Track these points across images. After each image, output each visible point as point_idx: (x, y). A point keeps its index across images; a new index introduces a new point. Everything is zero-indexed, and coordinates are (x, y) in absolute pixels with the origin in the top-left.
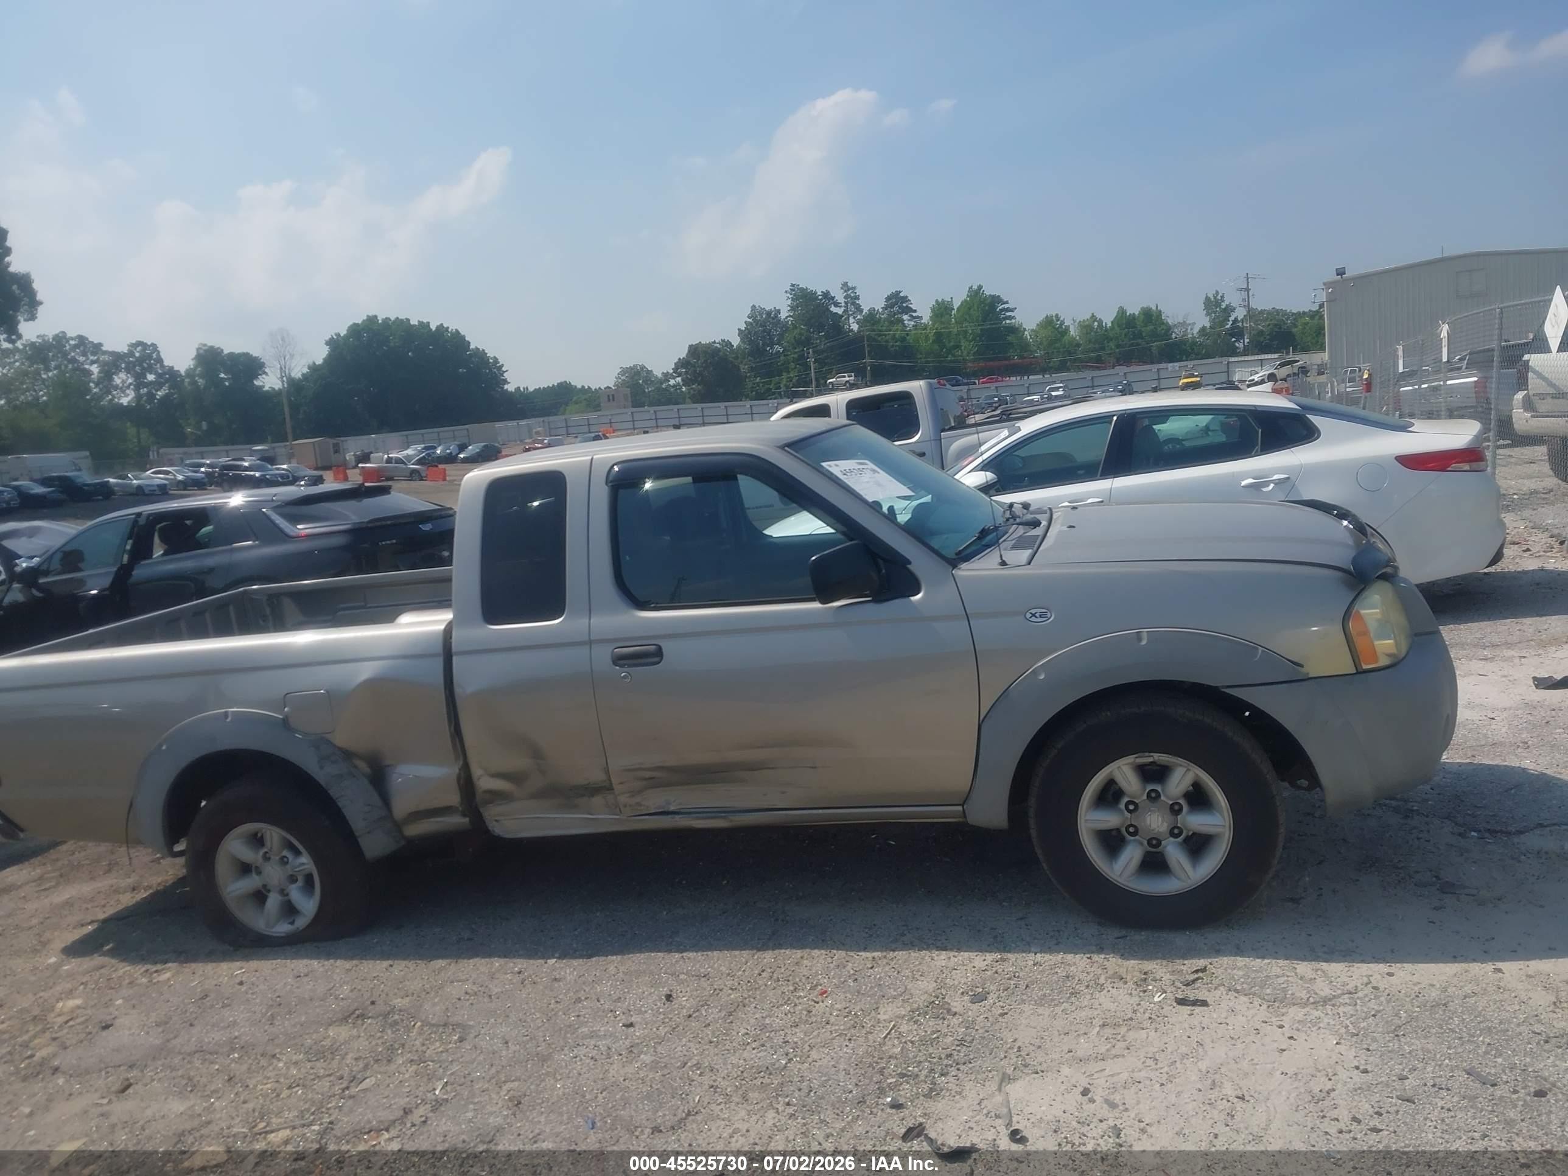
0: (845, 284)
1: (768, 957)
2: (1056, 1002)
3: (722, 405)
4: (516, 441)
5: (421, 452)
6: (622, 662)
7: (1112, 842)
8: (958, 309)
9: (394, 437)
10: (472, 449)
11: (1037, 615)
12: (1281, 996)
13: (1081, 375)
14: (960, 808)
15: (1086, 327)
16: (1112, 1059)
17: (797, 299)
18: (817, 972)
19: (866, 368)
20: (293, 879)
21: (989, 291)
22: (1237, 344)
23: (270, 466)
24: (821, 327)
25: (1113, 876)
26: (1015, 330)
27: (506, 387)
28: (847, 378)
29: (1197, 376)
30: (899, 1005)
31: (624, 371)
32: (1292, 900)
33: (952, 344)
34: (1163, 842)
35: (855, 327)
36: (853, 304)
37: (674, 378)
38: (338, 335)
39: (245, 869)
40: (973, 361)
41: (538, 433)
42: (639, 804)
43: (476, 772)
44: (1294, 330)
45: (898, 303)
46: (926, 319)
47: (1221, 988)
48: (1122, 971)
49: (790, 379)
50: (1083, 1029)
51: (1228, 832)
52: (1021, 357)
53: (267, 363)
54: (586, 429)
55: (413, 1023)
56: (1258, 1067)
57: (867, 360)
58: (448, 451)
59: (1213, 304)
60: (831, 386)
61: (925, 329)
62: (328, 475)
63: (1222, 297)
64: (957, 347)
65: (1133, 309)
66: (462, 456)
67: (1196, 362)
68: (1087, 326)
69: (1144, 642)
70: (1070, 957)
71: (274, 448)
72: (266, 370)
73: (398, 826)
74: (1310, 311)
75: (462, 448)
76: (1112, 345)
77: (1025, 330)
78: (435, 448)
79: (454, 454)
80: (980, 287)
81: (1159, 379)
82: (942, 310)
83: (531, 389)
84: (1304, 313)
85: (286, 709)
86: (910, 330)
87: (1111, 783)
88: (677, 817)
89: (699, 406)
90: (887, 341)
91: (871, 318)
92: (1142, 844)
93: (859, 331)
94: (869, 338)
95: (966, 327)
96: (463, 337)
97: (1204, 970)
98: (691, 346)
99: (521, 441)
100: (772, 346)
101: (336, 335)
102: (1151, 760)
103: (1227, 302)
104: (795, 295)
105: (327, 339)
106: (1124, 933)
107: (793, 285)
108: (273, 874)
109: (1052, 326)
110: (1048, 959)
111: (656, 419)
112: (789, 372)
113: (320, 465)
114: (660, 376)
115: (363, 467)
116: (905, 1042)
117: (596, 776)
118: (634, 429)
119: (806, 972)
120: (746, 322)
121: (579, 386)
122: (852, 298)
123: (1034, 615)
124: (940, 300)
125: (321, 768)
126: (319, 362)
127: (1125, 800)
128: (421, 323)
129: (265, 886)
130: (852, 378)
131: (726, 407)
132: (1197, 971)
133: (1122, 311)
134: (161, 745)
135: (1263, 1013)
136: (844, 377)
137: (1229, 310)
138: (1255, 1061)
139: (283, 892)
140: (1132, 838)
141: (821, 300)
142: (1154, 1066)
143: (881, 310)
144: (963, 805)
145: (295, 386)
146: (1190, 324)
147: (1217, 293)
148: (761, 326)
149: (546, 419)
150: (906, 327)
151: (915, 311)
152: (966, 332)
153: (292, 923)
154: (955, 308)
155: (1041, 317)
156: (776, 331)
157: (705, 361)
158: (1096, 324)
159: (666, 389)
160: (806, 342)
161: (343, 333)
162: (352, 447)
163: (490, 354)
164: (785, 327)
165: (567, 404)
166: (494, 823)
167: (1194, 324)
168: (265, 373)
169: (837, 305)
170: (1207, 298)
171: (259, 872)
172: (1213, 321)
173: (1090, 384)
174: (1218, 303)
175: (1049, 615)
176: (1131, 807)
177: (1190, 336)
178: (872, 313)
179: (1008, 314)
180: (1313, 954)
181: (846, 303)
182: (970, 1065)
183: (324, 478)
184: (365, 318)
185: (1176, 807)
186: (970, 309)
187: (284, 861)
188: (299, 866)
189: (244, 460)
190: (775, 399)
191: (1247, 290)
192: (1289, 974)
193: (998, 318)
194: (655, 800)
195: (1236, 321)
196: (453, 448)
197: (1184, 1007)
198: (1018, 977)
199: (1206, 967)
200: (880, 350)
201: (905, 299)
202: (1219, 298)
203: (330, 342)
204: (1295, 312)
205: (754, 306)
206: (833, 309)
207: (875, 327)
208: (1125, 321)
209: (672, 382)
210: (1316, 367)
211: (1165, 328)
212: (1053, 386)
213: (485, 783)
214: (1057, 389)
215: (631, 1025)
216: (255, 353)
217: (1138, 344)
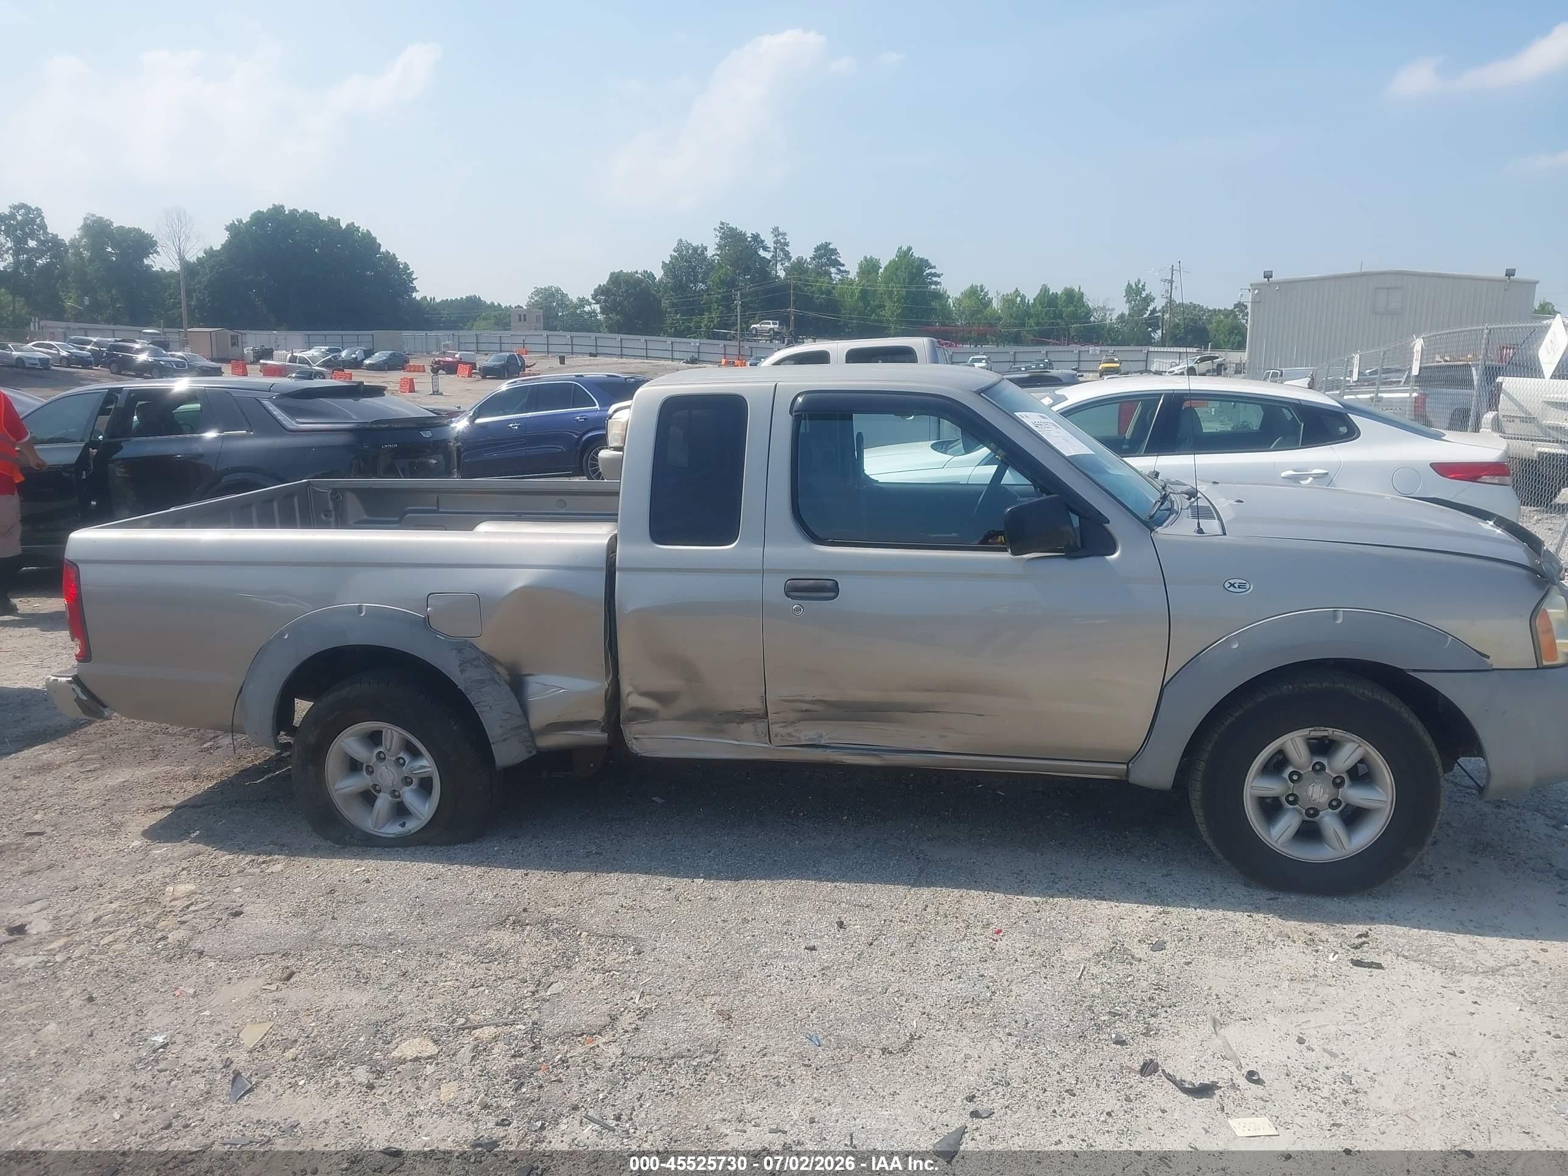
0: (776, 229)
1: (926, 893)
2: (1235, 955)
3: (643, 338)
4: (422, 352)
5: (325, 354)
6: (794, 594)
7: (1271, 808)
8: (886, 268)
9: (298, 336)
10: (378, 357)
11: (1236, 585)
12: (1451, 963)
13: (1001, 348)
14: (1125, 767)
15: (1009, 302)
16: (1312, 1011)
17: (725, 238)
18: (982, 911)
19: (789, 318)
20: (407, 781)
21: (917, 254)
22: (1153, 335)
23: (164, 352)
24: (747, 270)
25: (1269, 840)
26: (939, 296)
27: (414, 295)
28: (771, 325)
29: (1116, 362)
30: (1080, 948)
31: (538, 292)
32: (1422, 876)
33: (877, 302)
34: (1321, 813)
35: (782, 274)
36: (783, 250)
37: (590, 304)
38: (240, 221)
39: (354, 766)
40: (896, 322)
41: (446, 346)
42: (789, 735)
43: (626, 688)
44: (1209, 327)
45: (826, 254)
46: (853, 275)
47: (1389, 953)
48: (1287, 930)
49: (711, 320)
50: (1273, 983)
51: (1389, 807)
52: (943, 324)
53: (160, 243)
54: (497, 347)
55: (578, 933)
56: (1456, 1027)
57: (791, 310)
58: (354, 356)
59: (1134, 292)
60: (754, 332)
61: (852, 284)
62: (226, 368)
63: (1143, 286)
64: (882, 307)
65: (1057, 289)
66: (367, 362)
67: (1117, 348)
68: (1009, 300)
69: (1339, 621)
70: (1230, 914)
71: (165, 333)
72: (158, 249)
73: (533, 735)
74: (1225, 309)
75: (368, 354)
76: (1032, 321)
77: (949, 297)
78: (340, 351)
79: (359, 359)
80: (910, 249)
81: (1079, 361)
82: (869, 267)
83: (438, 300)
84: (1220, 311)
85: (429, 609)
86: (836, 284)
87: (1281, 752)
88: (828, 751)
89: (619, 337)
90: (813, 292)
91: (799, 267)
92: (1301, 814)
93: (786, 279)
94: (796, 287)
95: (893, 287)
96: (375, 239)
97: (1366, 935)
98: (612, 274)
99: (428, 353)
100: (695, 282)
101: (238, 221)
102: (1325, 734)
103: (1147, 292)
104: (723, 233)
105: (228, 224)
106: (1273, 895)
107: (722, 223)
108: (387, 775)
109: (976, 296)
110: (1213, 915)
111: (572, 345)
112: (710, 312)
113: (215, 356)
114: (575, 300)
115: (264, 364)
116: (1102, 983)
117: (753, 704)
118: (548, 352)
119: (970, 910)
120: (671, 256)
121: (489, 302)
122: (781, 244)
123: (1232, 585)
124: (868, 257)
125: (462, 671)
126: (217, 247)
127: (1290, 769)
128: (331, 219)
129: (375, 786)
130: (777, 326)
131: (646, 341)
132: (1360, 936)
133: (1045, 290)
134: (282, 634)
135: (1438, 979)
136: (769, 324)
137: (1148, 300)
138: (1451, 1022)
139: (394, 793)
140: (1292, 807)
141: (750, 242)
142: (1357, 1021)
143: (809, 260)
144: (1128, 764)
145: (189, 269)
146: (1109, 309)
147: (1139, 281)
148: (686, 261)
149: (456, 332)
150: (833, 280)
151: (843, 265)
152: (891, 292)
153: (403, 825)
154: (883, 266)
155: (965, 287)
156: (702, 268)
157: (627, 291)
158: (1019, 299)
159: (580, 315)
160: (732, 284)
161: (246, 219)
162: (252, 341)
163: (401, 259)
164: (711, 266)
165: (475, 320)
166: (634, 740)
167: (1113, 309)
168: (157, 252)
169: (765, 249)
170: (1129, 286)
171: (370, 771)
172: (1131, 309)
173: (1012, 359)
174: (1138, 292)
175: (1248, 586)
176: (1295, 777)
177: (1108, 321)
178: (800, 261)
179: (934, 279)
180: (1463, 928)
181: (775, 248)
182: (1177, 1009)
183: (223, 370)
184: (271, 207)
185: (1338, 781)
186: (897, 269)
187: (399, 763)
188: (419, 769)
189: (135, 342)
190: (694, 338)
191: (1171, 282)
192: (1450, 945)
193: (924, 283)
194: (807, 733)
195: (1154, 311)
196: (358, 353)
197: (1360, 968)
198: (1188, 929)
199: (1368, 933)
200: (805, 301)
201: (834, 252)
202: (1140, 286)
203: (231, 228)
204: (1211, 308)
205: (681, 240)
206: (761, 253)
207: (802, 277)
208: (1047, 299)
209: (587, 308)
210: (1234, 365)
211: (1085, 310)
212: (976, 357)
213: (633, 700)
214: (980, 360)
215: (813, 949)
216: (147, 230)
217: (1058, 324)
